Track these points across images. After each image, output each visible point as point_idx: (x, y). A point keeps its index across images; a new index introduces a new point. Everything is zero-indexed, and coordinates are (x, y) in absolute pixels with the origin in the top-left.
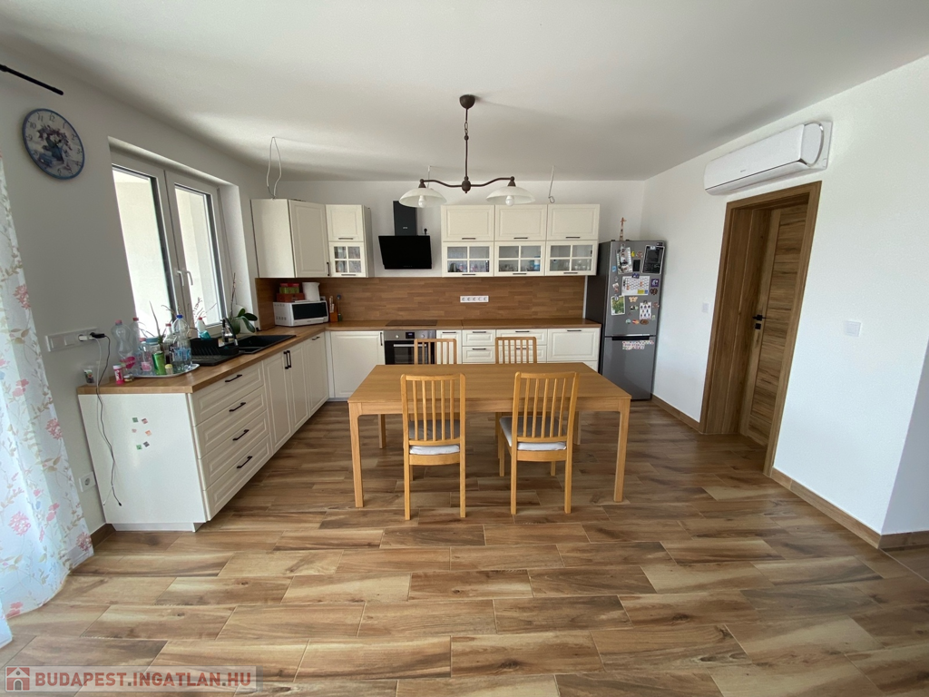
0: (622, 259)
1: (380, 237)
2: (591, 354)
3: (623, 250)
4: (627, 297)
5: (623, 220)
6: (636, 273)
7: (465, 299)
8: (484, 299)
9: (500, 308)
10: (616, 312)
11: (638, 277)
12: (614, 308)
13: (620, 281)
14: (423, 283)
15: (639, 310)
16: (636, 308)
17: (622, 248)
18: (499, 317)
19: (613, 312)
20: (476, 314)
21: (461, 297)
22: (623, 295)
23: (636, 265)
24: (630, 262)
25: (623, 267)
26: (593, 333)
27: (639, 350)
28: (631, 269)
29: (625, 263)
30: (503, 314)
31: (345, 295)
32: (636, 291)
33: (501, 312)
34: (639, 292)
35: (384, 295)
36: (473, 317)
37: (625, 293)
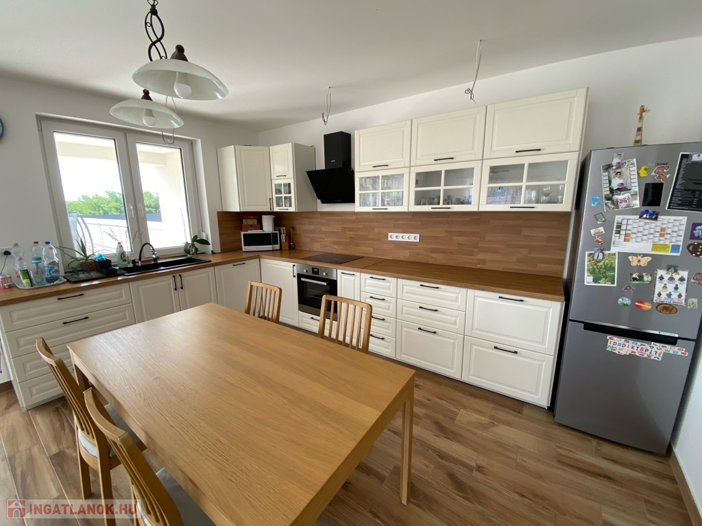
0: (616, 183)
1: (307, 172)
2: (543, 342)
3: (619, 165)
4: (624, 257)
5: (643, 110)
6: (651, 209)
7: (394, 237)
8: (413, 238)
9: (433, 251)
10: (595, 280)
11: (654, 216)
12: (592, 272)
13: (608, 224)
14: (354, 217)
15: (653, 283)
16: (647, 278)
17: (615, 161)
18: (431, 261)
19: (589, 280)
20: (403, 255)
21: (390, 234)
22: (614, 250)
23: (652, 195)
24: (635, 188)
25: (617, 197)
26: (548, 311)
27: (648, 359)
28: (637, 203)
29: (622, 189)
30: (438, 258)
31: (297, 227)
32: (650, 245)
33: (434, 255)
34: (655, 247)
35: (324, 229)
36: (401, 258)
37: (619, 246)
